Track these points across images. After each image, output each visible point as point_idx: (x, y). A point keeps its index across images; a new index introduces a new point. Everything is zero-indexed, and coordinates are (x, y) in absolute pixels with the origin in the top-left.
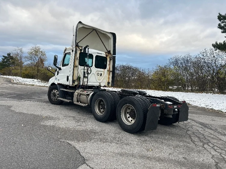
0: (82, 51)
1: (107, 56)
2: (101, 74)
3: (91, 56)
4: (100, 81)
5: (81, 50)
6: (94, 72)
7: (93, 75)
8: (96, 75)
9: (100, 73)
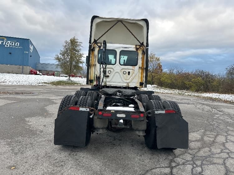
0: (102, 48)
1: (137, 49)
2: (129, 72)
3: (114, 52)
4: (128, 81)
5: (100, 47)
6: (119, 71)
7: (117, 74)
8: (121, 74)
9: (127, 71)
